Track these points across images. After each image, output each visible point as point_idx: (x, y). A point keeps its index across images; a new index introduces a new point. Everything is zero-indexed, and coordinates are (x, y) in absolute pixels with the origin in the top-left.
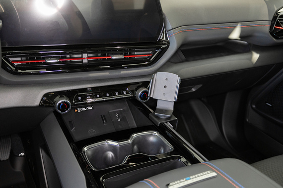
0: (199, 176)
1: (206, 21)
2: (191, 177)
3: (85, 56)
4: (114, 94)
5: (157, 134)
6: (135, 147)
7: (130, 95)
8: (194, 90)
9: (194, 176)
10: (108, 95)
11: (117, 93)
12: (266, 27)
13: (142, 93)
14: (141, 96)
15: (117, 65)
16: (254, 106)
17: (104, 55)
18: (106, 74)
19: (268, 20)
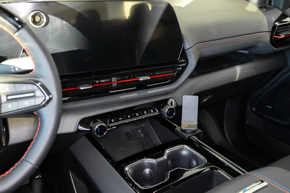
0: (253, 187)
1: (217, 37)
2: (247, 188)
3: (114, 79)
4: (143, 114)
5: (188, 148)
6: (169, 162)
7: (157, 113)
8: (205, 100)
9: (249, 187)
10: (137, 115)
11: (145, 112)
12: (267, 37)
13: (168, 110)
14: (167, 112)
15: (143, 86)
16: (254, 109)
17: (130, 78)
18: (134, 95)
19: (268, 30)
